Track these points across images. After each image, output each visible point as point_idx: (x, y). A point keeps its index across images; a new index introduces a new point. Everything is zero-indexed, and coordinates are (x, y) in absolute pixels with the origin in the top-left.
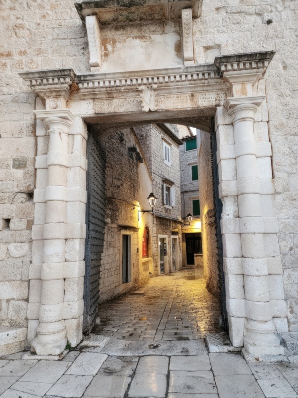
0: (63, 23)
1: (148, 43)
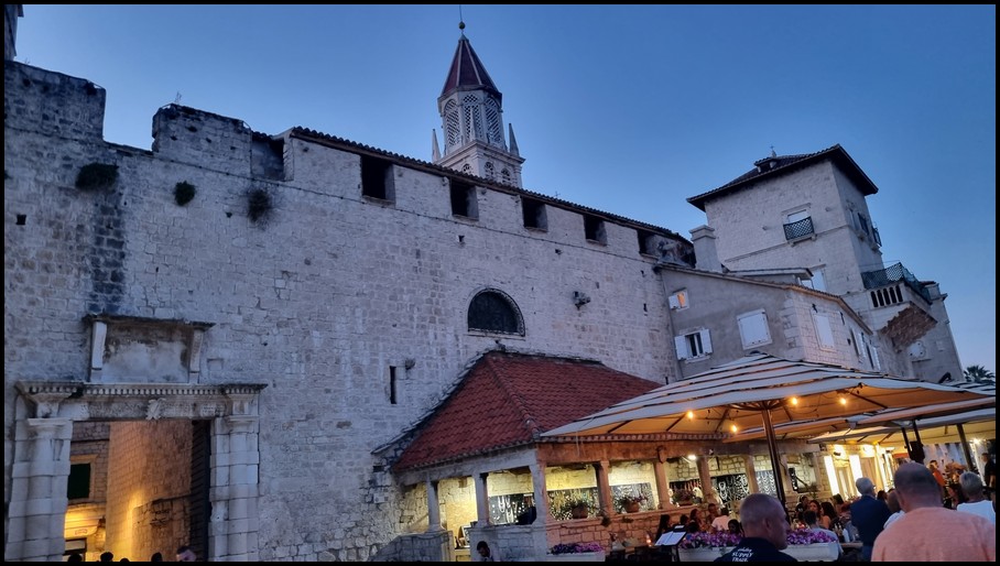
1: (154, 349)
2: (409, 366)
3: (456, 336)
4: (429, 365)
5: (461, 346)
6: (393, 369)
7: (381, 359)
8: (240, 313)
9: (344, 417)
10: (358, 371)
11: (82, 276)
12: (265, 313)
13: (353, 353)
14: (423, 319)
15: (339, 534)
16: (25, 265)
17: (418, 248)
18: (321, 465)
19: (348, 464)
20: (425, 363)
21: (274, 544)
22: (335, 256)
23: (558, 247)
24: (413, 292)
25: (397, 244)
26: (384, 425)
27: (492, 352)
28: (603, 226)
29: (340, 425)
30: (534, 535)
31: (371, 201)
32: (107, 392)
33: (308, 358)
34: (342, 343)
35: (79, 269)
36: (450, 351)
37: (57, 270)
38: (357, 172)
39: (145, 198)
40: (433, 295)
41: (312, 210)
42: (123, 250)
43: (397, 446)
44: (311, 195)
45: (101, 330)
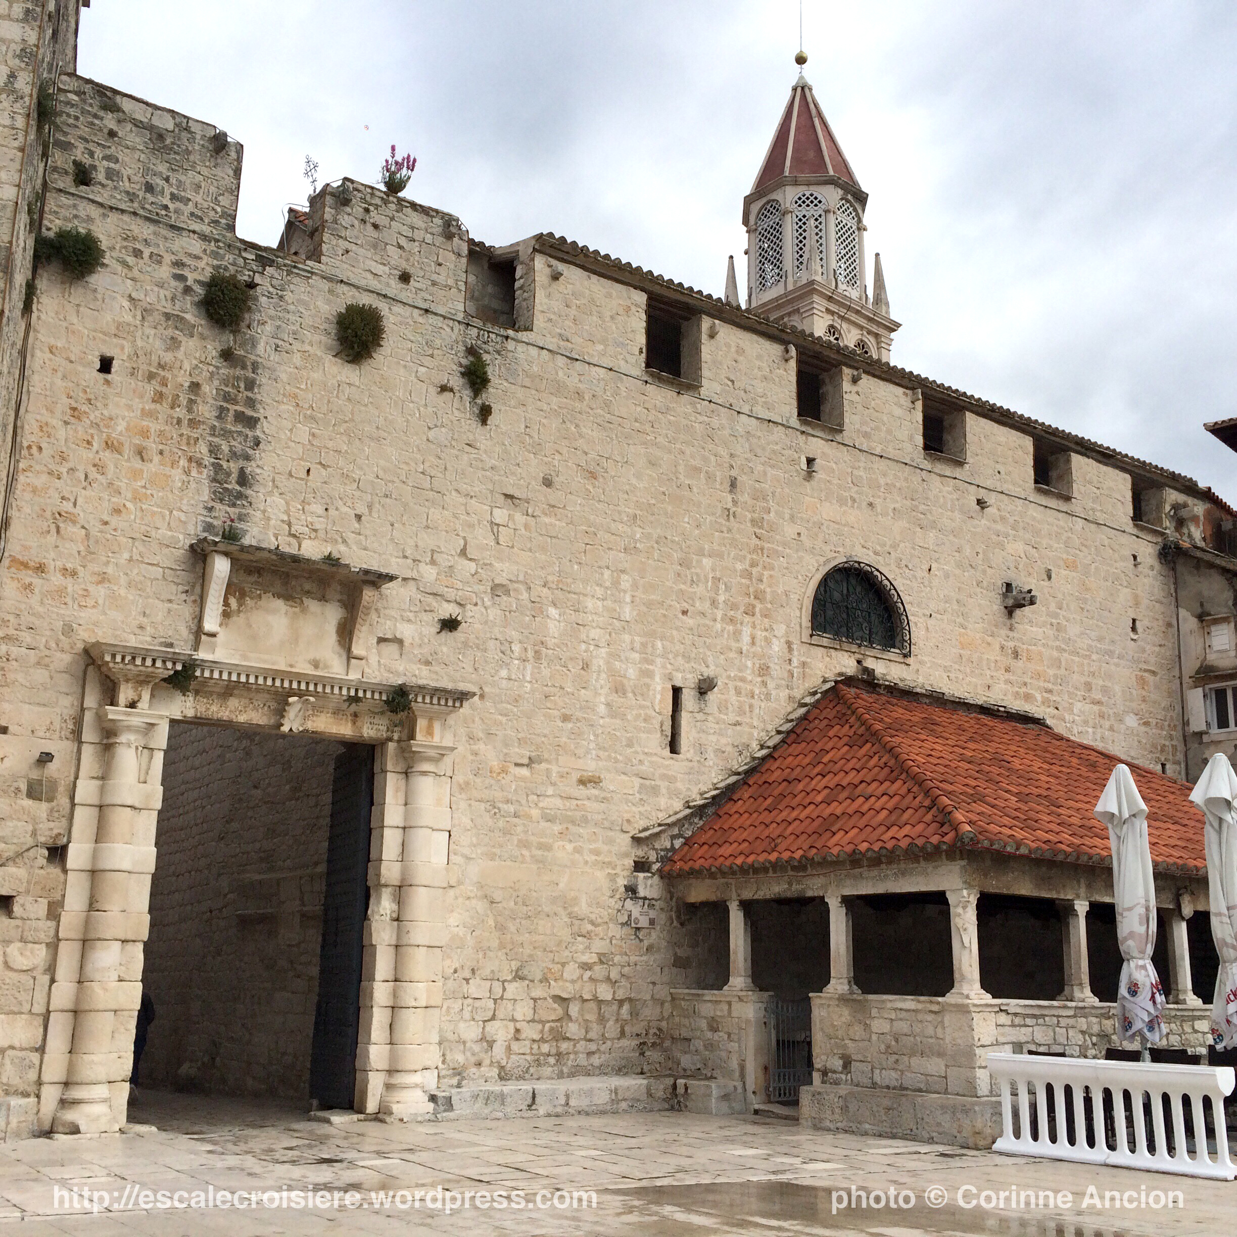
0: (153, 534)
1: (297, 610)
2: (704, 688)
3: (789, 644)
4: (738, 692)
5: (795, 662)
6: (677, 692)
7: (658, 671)
8: (433, 562)
9: (590, 766)
10: (619, 689)
11: (194, 473)
12: (472, 566)
13: (610, 654)
14: (734, 607)
15: (570, 971)
16: (108, 445)
17: (733, 473)
18: (548, 848)
19: (592, 852)
20: (731, 685)
21: (467, 974)
22: (593, 476)
23: (982, 494)
24: (720, 556)
25: (697, 462)
26: (655, 791)
27: (849, 681)
28: (1068, 461)
29: (582, 782)
30: (947, 1019)
31: (660, 379)
32: (225, 676)
33: (537, 655)
34: (595, 633)
35: (190, 460)
36: (777, 670)
37: (156, 459)
38: (638, 324)
39: (297, 345)
40: (753, 564)
41: (559, 388)
42: (258, 433)
43: (676, 831)
44: (561, 361)
45: (221, 567)
